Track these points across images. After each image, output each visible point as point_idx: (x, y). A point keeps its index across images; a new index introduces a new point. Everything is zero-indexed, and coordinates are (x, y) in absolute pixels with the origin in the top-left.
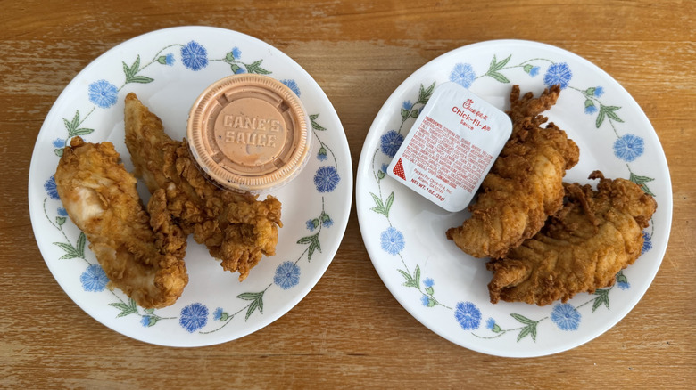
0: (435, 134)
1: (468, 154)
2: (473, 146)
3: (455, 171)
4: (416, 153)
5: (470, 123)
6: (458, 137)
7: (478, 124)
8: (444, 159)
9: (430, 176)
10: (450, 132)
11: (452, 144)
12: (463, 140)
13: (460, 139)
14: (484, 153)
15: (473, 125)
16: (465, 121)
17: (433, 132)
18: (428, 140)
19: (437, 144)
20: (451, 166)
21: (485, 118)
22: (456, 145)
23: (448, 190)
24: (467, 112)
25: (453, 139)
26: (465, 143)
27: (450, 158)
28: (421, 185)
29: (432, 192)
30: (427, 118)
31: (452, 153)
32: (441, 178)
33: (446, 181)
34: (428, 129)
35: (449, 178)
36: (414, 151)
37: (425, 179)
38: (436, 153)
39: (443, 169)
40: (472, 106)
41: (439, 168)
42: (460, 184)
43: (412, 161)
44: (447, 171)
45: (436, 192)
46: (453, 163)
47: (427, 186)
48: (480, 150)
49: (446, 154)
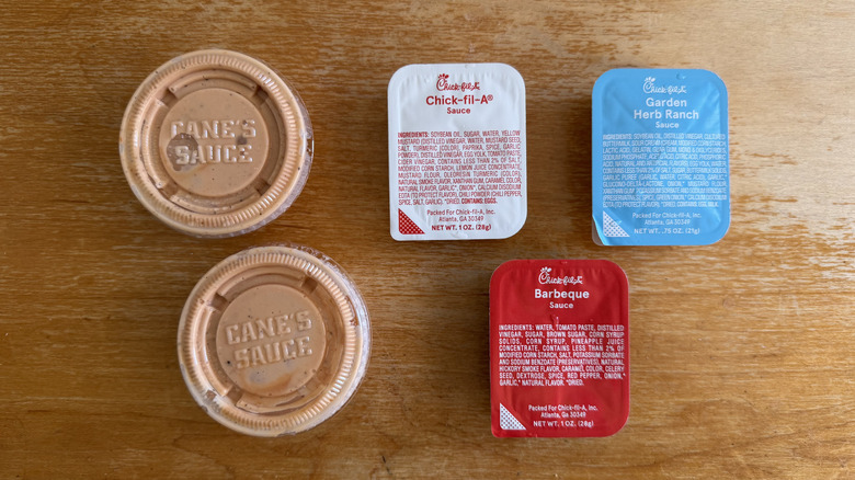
0: (425, 148)
1: (484, 147)
2: (485, 134)
3: (481, 181)
4: (415, 189)
5: (461, 105)
6: (458, 134)
7: (472, 100)
8: (457, 174)
9: (453, 207)
10: (442, 134)
11: (455, 148)
12: (466, 134)
13: (462, 134)
14: (504, 132)
15: (467, 106)
16: (452, 107)
17: (420, 148)
18: (421, 162)
19: (436, 160)
20: (472, 176)
21: (476, 86)
22: (461, 145)
23: (488, 212)
24: (448, 94)
25: (452, 141)
26: (472, 136)
27: (464, 168)
28: (448, 228)
29: (469, 228)
30: (401, 135)
31: (463, 159)
32: (468, 201)
33: (478, 201)
34: (411, 149)
35: (479, 194)
36: (411, 189)
37: (449, 216)
38: (442, 173)
39: (464, 188)
40: (450, 82)
41: (457, 190)
42: (498, 194)
43: (417, 203)
44: (471, 187)
45: (474, 224)
46: (471, 172)
47: (457, 224)
48: (497, 133)
49: (455, 165)
